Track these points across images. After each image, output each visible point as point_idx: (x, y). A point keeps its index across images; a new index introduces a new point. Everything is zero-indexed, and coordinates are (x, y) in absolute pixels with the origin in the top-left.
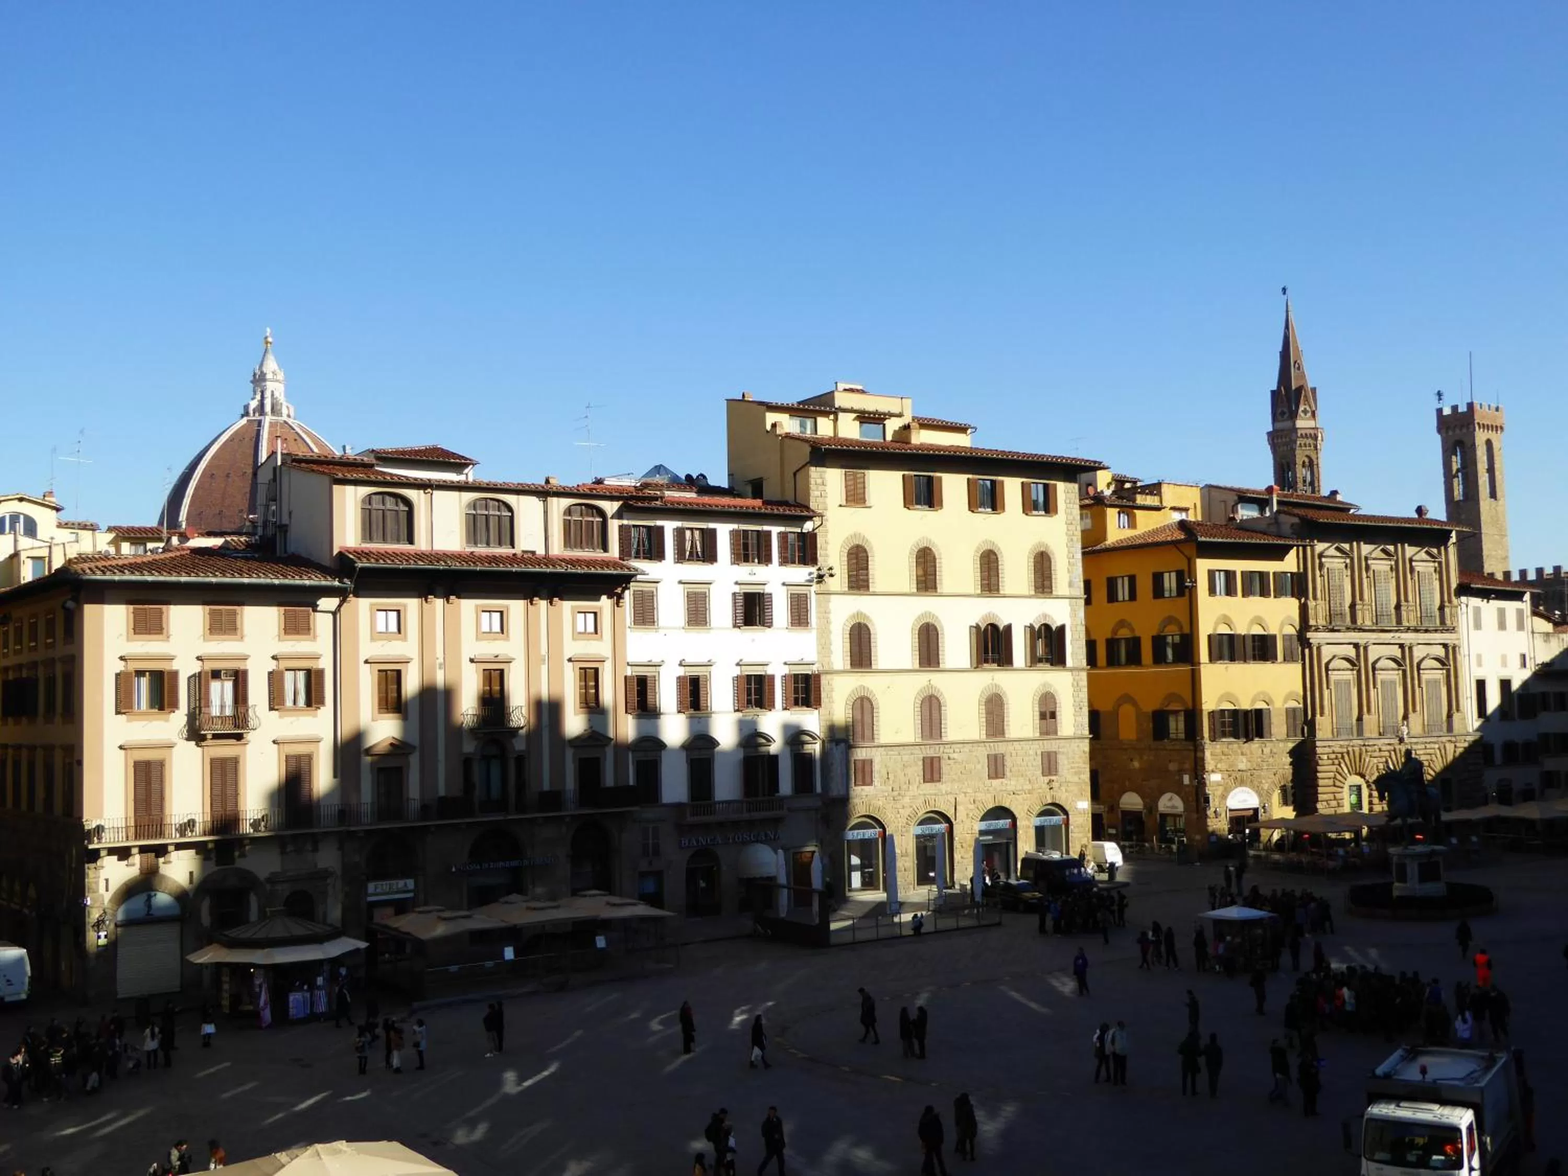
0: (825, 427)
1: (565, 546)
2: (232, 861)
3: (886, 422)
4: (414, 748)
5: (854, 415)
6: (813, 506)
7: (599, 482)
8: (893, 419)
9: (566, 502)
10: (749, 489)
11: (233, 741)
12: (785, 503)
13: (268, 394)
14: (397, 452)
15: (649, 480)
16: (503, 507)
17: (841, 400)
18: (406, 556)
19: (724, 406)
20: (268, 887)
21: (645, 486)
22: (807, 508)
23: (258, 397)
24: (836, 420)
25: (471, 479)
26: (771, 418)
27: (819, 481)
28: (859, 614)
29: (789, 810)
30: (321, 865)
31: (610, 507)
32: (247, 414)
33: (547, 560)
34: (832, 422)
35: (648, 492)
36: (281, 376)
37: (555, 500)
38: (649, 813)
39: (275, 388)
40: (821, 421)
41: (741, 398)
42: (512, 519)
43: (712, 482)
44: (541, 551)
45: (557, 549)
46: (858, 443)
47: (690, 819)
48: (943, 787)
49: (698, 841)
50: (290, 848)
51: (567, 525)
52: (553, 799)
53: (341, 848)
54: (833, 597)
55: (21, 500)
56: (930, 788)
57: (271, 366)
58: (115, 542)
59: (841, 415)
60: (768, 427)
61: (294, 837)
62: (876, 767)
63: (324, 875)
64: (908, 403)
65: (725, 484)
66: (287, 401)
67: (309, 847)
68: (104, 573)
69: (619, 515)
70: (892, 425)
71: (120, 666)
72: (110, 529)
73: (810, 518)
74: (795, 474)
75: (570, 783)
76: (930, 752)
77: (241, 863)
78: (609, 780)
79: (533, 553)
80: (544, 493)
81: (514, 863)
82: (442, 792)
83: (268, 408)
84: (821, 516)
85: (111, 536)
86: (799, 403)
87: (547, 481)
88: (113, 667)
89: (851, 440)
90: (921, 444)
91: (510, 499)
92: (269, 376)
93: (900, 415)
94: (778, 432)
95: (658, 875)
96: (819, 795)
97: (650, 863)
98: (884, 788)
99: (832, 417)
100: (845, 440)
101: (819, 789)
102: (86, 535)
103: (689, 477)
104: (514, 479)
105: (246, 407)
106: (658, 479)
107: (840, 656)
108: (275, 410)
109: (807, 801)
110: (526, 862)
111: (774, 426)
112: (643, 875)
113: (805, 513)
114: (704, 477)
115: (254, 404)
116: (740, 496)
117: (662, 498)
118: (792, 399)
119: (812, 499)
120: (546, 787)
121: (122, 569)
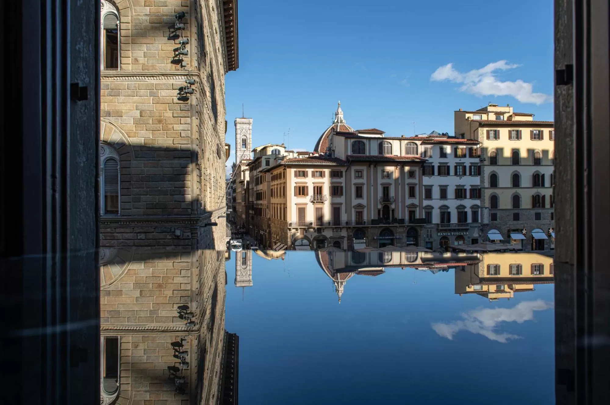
0: (484, 117)
1: (406, 154)
2: (321, 233)
3: (504, 115)
4: (365, 206)
5: (494, 113)
6: (479, 140)
7: (417, 136)
8: (506, 114)
9: (406, 142)
10: (461, 137)
11: (321, 203)
12: (472, 140)
13: (339, 118)
14: (364, 130)
15: (431, 135)
16: (389, 144)
17: (490, 109)
18: (363, 157)
19: (454, 113)
20: (329, 239)
21: (430, 137)
22: (478, 141)
23: (337, 119)
24: (488, 115)
25: (383, 137)
26: (467, 115)
27: (482, 133)
28: (494, 171)
29: (471, 227)
30: (342, 235)
31: (419, 143)
32: (334, 123)
33: (401, 157)
34: (487, 116)
35: (431, 138)
36: (342, 113)
37: (403, 141)
38: (429, 226)
39: (341, 116)
40: (483, 115)
41: (459, 110)
42: (391, 147)
43: (450, 135)
44: (399, 155)
45: (403, 154)
46: (496, 122)
47: (440, 228)
48: (520, 222)
49: (443, 234)
50: (335, 230)
51: (406, 148)
52: (402, 221)
53: (347, 231)
54: (485, 167)
55: (277, 146)
56: (515, 222)
57: (340, 110)
58: (298, 155)
59: (490, 114)
60: (466, 118)
61: (336, 228)
62: (498, 215)
63: (343, 237)
64: (511, 109)
65: (453, 135)
66: (344, 119)
67: (339, 230)
68: (291, 162)
69: (421, 144)
70: (506, 116)
71: (295, 185)
72: (297, 153)
73: (478, 144)
74: (474, 131)
75: (407, 218)
76: (516, 211)
77: (323, 233)
78: (417, 216)
79: (397, 156)
80: (400, 139)
81: (392, 237)
82: (372, 218)
83: (339, 121)
84: (482, 143)
85: (297, 154)
86: (477, 111)
87: (402, 136)
88: (293, 185)
89: (492, 121)
90: (516, 121)
91: (391, 141)
92: (339, 113)
93: (509, 112)
94: (469, 120)
95: (431, 243)
96: (479, 223)
97: (429, 239)
98: (500, 222)
99: (487, 114)
100: (490, 121)
101: (480, 221)
102: (291, 154)
103: (443, 134)
104: (393, 136)
105: (334, 121)
106: (434, 135)
107: (487, 184)
108: (341, 122)
109: (475, 225)
110: (394, 237)
111: (468, 118)
112: (427, 242)
113: (477, 143)
114: (447, 134)
115: (336, 121)
116: (458, 138)
117: (434, 140)
118: (474, 110)
119: (479, 139)
120: (400, 218)
121: (295, 161)
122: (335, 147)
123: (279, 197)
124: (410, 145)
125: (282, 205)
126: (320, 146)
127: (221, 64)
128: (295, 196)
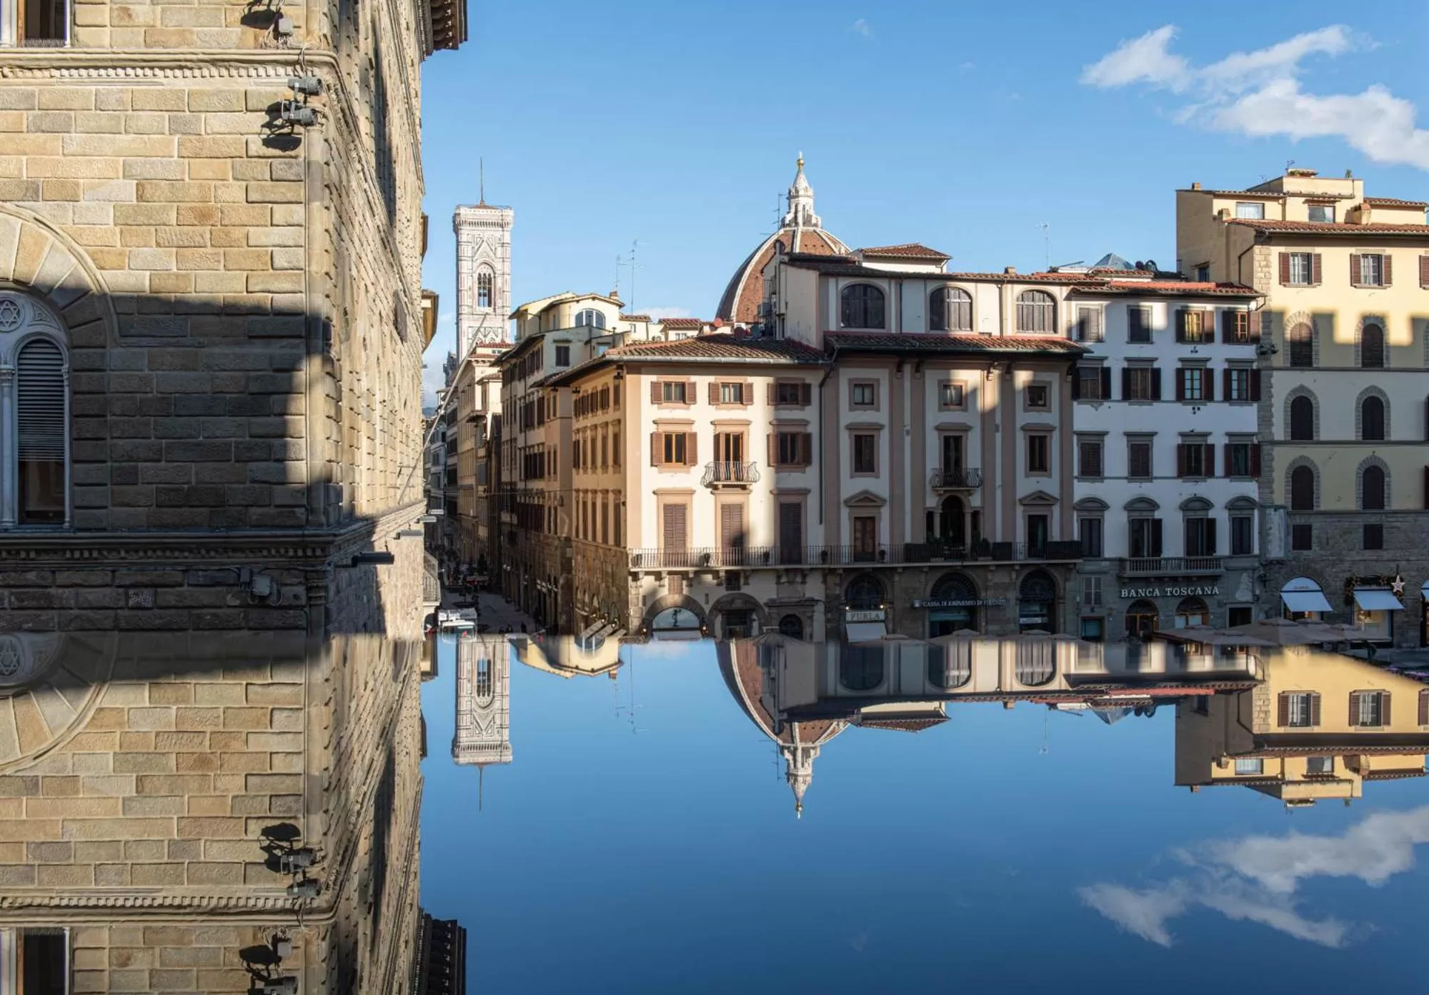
0: (1273, 211)
1: (1018, 328)
2: (739, 588)
3: (1337, 205)
4: (884, 501)
5: (1303, 199)
6: (1256, 287)
7: (1054, 270)
8: (1343, 201)
9: (1019, 289)
10: (1196, 272)
11: (739, 490)
12: (1230, 285)
13: (800, 208)
14: (883, 251)
15: (1101, 268)
16: (963, 295)
17: (1290, 185)
18: (878, 337)
19: (1174, 195)
20: (766, 610)
21: (1098, 272)
22: (1250, 289)
23: (793, 210)
24: (1284, 205)
25: (945, 271)
26: (1218, 205)
27: (1263, 263)
28: (1302, 388)
29: (1227, 569)
30: (808, 595)
31: (1060, 292)
32: (784, 225)
33: (1002, 340)
34: (1280, 207)
35: (1099, 278)
36: (810, 193)
37: (1009, 286)
38: (1091, 566)
39: (806, 201)
40: (1269, 205)
41: (1190, 188)
42: (971, 304)
43: (1162, 267)
44: (996, 333)
45: (1011, 331)
46: (1310, 227)
47: (1129, 573)
48: (1386, 555)
49: (1137, 593)
50: (784, 579)
51: (1020, 310)
52: (1005, 550)
53: (825, 582)
54: (1275, 373)
55: (594, 299)
56: (1370, 554)
57: (803, 183)
58: (665, 330)
59: (1290, 200)
60: (1215, 213)
61: (787, 570)
62: (1315, 533)
63: (812, 602)
64: (1359, 185)
65: (1173, 269)
66: (816, 213)
67: (799, 579)
68: (640, 354)
69: (1068, 298)
70: (1343, 208)
71: (653, 428)
72: (660, 322)
73: (1254, 298)
74: (1240, 258)
75: (1021, 537)
76: (1373, 519)
77: (745, 590)
78: (1055, 535)
79: (990, 334)
80: (999, 281)
81: (969, 603)
82: (908, 540)
83: (800, 220)
84: (1264, 296)
85: (661, 327)
86: (1248, 190)
87: (1006, 271)
88: (648, 429)
89: (1298, 223)
90: (1372, 224)
91: (969, 287)
92: (801, 193)
93: (1351, 197)
94: (1224, 219)
95: (1100, 621)
96: (1256, 556)
97: (1092, 610)
98: (1323, 552)
99: (1281, 201)
100: (1292, 223)
101: (1256, 551)
102: (641, 326)
103: (1139, 265)
104: (975, 270)
105: (783, 220)
106: (1110, 267)
107: (1279, 430)
108: (807, 221)
109: (1243, 562)
110: (980, 603)
111: (1221, 213)
112: (1085, 620)
113: (1248, 294)
114: (1153, 263)
115: (789, 217)
116: (1187, 280)
117: (1108, 283)
118: (1240, 189)
119: (1256, 281)
120: (999, 539)
121: (653, 351)
122: (787, 304)
123: (599, 470)
124: (1033, 300)
125: (611, 497)
126: (737, 300)
127: (408, 28)
128: (652, 465)
